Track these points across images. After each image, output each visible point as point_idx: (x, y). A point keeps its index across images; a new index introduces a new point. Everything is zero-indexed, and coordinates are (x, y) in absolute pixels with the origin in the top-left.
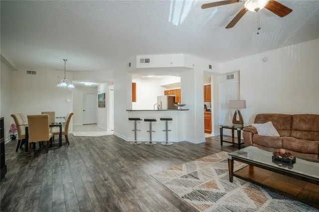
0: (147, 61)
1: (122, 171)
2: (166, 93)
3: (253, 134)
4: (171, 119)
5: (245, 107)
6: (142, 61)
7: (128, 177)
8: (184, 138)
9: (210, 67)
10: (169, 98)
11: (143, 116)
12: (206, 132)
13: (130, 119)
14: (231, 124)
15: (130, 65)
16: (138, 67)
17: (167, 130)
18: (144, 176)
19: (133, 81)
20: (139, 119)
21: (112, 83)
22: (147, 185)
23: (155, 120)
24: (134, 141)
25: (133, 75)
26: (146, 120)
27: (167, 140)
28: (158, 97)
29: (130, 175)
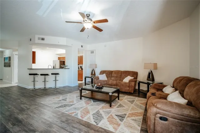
0: (43, 39)
1: (22, 103)
2: (59, 58)
3: (97, 79)
4: (58, 74)
5: (96, 67)
6: (39, 39)
7: (26, 105)
8: (67, 84)
9: (82, 46)
10: (61, 62)
11: (39, 73)
12: (78, 80)
13: (30, 74)
14: (90, 76)
15: (31, 40)
16: (36, 42)
17: (56, 80)
18: (37, 103)
19: (33, 50)
20: (37, 74)
21: (17, 50)
22: (37, 107)
23: (47, 75)
24: (33, 88)
25: (33, 47)
26: (41, 75)
27: (56, 85)
28: (53, 61)
29: (27, 104)
